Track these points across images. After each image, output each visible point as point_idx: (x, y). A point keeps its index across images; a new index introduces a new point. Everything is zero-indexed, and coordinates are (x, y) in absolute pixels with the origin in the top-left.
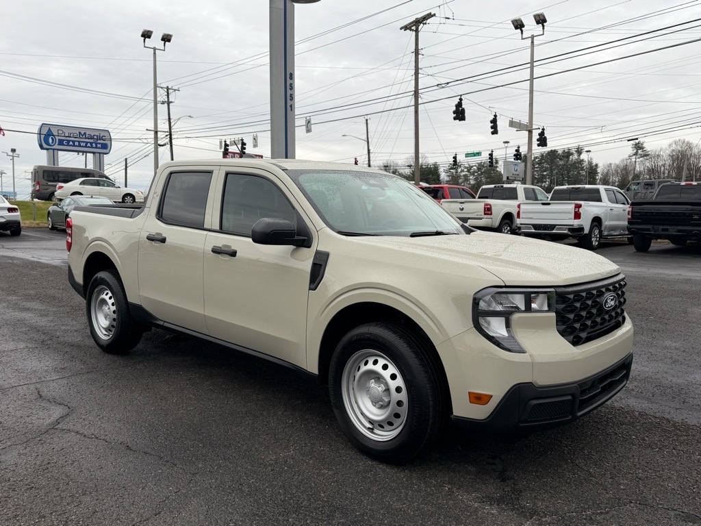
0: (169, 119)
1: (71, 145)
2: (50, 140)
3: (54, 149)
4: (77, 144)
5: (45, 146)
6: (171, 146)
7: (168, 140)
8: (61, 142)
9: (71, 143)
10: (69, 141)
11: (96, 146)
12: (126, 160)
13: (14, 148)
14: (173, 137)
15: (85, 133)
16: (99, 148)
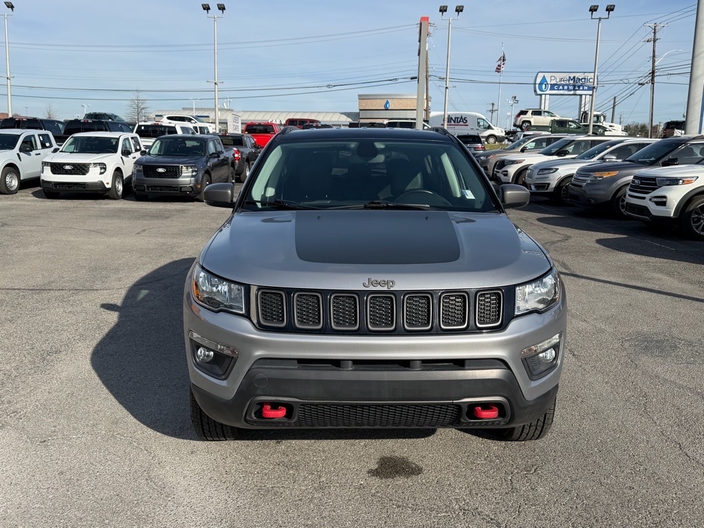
0: (654, 56)
1: (561, 90)
2: (544, 86)
3: (545, 94)
4: (566, 87)
5: (539, 92)
6: (653, 84)
7: (651, 78)
8: (552, 88)
9: (561, 88)
10: (559, 85)
11: (583, 88)
12: (615, 98)
13: (514, 95)
14: (656, 74)
15: (574, 77)
16: (586, 90)
